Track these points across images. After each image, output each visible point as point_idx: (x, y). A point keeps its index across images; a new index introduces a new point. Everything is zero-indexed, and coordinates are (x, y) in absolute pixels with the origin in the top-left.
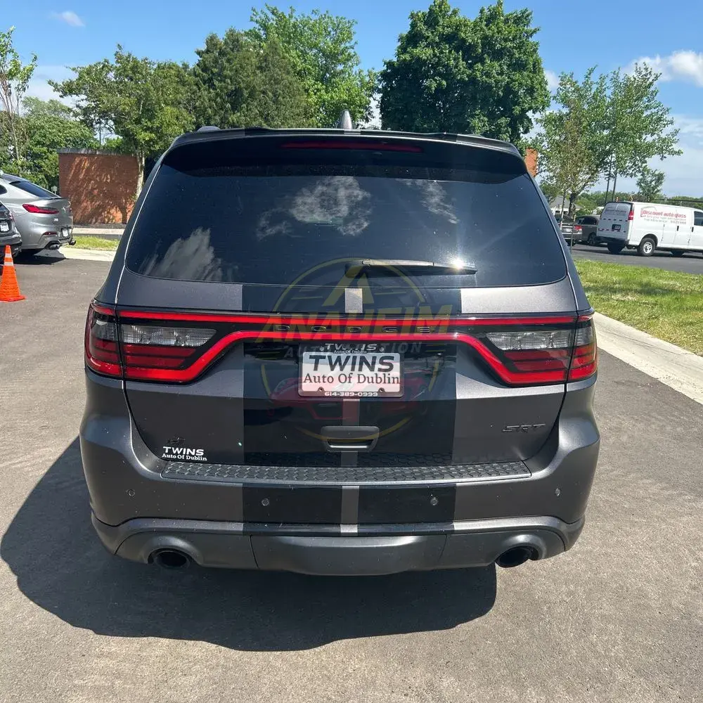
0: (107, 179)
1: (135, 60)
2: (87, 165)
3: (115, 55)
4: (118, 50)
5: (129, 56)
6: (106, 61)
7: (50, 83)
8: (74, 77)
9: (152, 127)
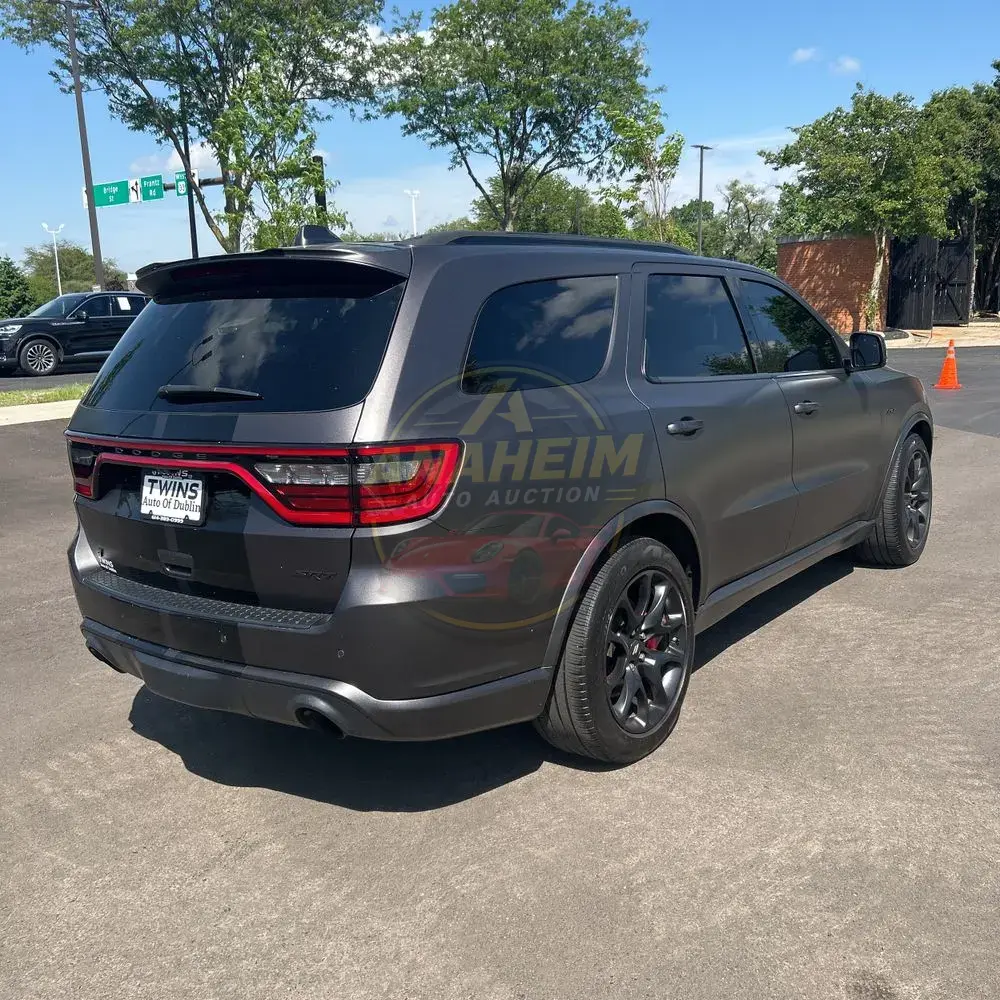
0: (836, 271)
1: (878, 100)
2: (810, 254)
3: (853, 98)
4: (857, 91)
5: (872, 95)
6: (839, 109)
7: (761, 154)
8: (792, 139)
9: (898, 191)
